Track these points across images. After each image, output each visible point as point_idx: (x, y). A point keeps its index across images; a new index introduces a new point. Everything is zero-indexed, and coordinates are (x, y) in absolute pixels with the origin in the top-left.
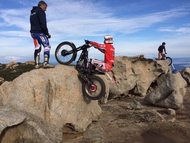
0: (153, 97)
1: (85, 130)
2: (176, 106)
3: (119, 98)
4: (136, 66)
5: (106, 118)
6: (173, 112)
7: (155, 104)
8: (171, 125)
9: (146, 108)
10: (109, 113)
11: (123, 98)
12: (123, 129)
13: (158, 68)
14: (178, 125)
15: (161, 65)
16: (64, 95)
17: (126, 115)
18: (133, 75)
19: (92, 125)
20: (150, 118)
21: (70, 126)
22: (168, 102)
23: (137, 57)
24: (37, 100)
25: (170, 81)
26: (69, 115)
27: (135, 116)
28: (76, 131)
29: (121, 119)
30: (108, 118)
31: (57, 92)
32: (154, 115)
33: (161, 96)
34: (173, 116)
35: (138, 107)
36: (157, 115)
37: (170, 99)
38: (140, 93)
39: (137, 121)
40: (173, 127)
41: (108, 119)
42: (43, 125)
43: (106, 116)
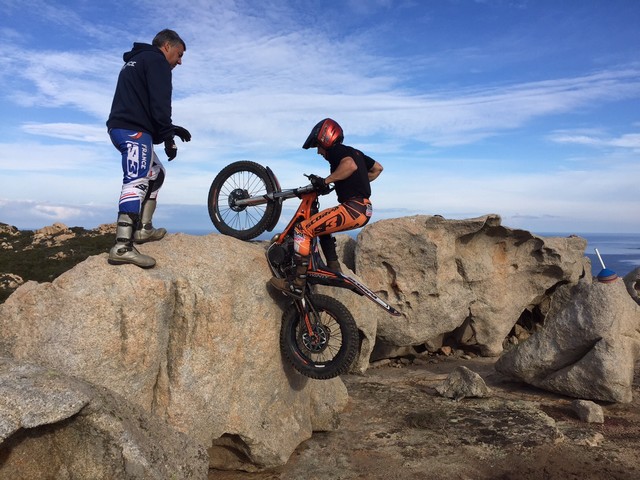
0: (529, 360)
1: (285, 459)
2: (608, 391)
3: (410, 357)
4: (471, 252)
5: (361, 424)
6: (597, 413)
7: (535, 384)
8: (587, 456)
9: (502, 394)
10: (372, 408)
11: (423, 358)
12: (420, 464)
13: (548, 262)
14: (612, 458)
15: (558, 252)
16: (224, 337)
17: (430, 415)
18: (459, 282)
19: (310, 444)
20: (516, 430)
21: (235, 445)
22: (580, 377)
23: (477, 223)
24: (132, 349)
25: (587, 307)
26: (235, 404)
27: (463, 422)
28: (256, 464)
29: (413, 430)
30: (368, 424)
31: (202, 326)
32: (529, 421)
33: (555, 356)
34: (597, 426)
35: (476, 391)
36: (539, 422)
37: (585, 367)
38: (481, 342)
39: (468, 439)
40: (593, 464)
41: (366, 428)
42: (144, 432)
43: (362, 416)
